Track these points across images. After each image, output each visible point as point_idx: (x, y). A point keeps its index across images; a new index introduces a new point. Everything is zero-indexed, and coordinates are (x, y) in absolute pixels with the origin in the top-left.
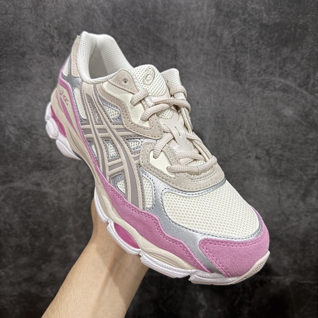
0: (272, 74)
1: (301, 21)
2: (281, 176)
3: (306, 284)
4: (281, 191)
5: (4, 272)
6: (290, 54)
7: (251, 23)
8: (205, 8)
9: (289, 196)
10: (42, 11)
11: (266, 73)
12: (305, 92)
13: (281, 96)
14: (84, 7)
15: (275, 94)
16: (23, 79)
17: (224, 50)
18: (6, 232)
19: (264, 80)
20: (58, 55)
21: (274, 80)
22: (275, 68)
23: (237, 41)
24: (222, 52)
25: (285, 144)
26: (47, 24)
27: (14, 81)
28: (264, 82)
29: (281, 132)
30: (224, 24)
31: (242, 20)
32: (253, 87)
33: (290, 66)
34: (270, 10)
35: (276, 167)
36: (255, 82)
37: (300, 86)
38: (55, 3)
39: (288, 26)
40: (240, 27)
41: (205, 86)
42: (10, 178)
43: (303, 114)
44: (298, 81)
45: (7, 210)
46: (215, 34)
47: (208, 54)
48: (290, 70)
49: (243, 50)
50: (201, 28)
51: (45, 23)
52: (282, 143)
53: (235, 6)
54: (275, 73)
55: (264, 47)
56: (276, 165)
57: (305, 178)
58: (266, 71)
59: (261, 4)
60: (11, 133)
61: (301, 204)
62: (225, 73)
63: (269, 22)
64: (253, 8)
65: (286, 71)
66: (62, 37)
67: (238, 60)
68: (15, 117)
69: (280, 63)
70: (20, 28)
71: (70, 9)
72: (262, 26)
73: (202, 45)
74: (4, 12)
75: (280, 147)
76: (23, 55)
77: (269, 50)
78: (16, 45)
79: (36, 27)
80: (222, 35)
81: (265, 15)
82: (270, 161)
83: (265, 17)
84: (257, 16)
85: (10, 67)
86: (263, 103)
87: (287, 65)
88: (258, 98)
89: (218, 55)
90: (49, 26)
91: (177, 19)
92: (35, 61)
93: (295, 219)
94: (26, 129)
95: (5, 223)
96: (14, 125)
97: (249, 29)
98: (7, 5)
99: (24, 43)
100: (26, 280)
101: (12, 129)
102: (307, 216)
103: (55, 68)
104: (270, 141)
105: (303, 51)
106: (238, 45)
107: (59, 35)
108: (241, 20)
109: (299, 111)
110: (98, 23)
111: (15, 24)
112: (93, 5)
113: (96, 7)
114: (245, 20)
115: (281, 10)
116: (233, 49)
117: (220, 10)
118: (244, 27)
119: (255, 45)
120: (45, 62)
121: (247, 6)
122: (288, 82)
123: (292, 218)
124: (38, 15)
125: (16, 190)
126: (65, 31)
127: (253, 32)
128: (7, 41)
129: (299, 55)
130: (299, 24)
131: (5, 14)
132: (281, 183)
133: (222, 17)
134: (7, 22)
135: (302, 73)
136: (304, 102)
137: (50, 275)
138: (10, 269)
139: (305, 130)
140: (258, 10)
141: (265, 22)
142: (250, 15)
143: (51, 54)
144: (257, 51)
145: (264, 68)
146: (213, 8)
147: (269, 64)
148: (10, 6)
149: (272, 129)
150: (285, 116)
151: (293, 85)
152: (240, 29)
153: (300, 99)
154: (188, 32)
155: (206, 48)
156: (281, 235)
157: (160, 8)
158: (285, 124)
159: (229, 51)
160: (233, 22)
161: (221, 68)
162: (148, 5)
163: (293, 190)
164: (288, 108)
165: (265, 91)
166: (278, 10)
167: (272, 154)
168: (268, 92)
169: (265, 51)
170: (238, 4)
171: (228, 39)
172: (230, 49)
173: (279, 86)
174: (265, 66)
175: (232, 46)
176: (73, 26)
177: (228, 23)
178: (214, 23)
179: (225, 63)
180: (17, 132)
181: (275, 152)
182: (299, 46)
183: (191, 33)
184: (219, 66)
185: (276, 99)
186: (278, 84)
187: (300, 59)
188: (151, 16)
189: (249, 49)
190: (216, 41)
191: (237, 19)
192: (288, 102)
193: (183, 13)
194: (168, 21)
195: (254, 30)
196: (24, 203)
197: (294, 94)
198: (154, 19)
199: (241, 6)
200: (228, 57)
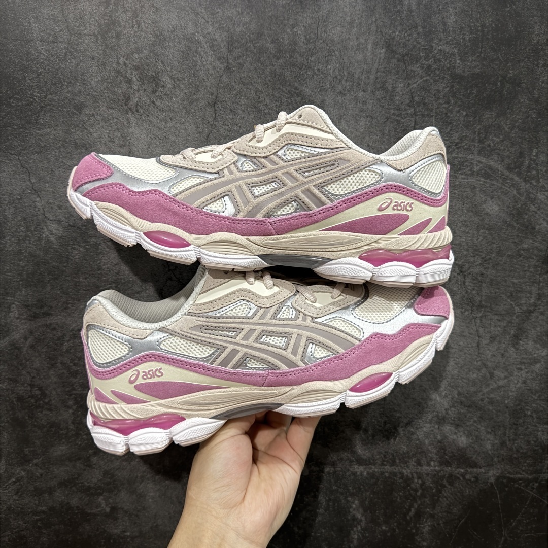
0: (469, 149)
1: (511, 72)
2: (481, 306)
3: (520, 479)
4: (481, 330)
5: (24, 471)
6: (496, 120)
7: (438, 73)
8: (369, 47)
9: (493, 339)
10: (114, 40)
11: (460, 147)
12: (517, 179)
13: (481, 182)
14: (182, 36)
15: (472, 180)
16: (76, 146)
17: (396, 112)
18: (33, 401)
19: (457, 158)
20: (137, 111)
21: (472, 159)
22: (473, 140)
23: (416, 99)
24: (394, 114)
25: (488, 257)
26: (122, 60)
27: (62, 150)
29: (481, 238)
30: (398, 72)
31: (425, 66)
33: (495, 139)
34: (467, 53)
35: (474, 292)
37: (509, 168)
38: (135, 29)
39: (493, 79)
40: (421, 77)
42: (45, 309)
43: (514, 212)
44: (507, 161)
45: (37, 364)
46: (383, 88)
47: (372, 118)
48: (495, 145)
49: (426, 113)
50: (363, 77)
51: (118, 59)
52: (484, 255)
53: (414, 47)
54: (472, 148)
56: (474, 289)
57: (517, 309)
58: (460, 145)
59: (452, 44)
60: (52, 234)
61: (512, 351)
63: (464, 72)
64: (441, 50)
65: (489, 146)
66: (146, 82)
68: (60, 207)
69: (479, 134)
70: (78, 65)
71: (160, 38)
72: (454, 76)
74: (51, 38)
75: (480, 261)
76: (80, 108)
77: (465, 113)
78: (68, 93)
79: (104, 64)
80: (394, 88)
81: (458, 62)
82: (464, 283)
83: (459, 64)
84: (448, 61)
85: (57, 126)
86: (455, 194)
87: (490, 137)
89: (387, 118)
90: (125, 64)
91: (327, 62)
92: (100, 118)
93: (502, 376)
94: (78, 228)
95: (32, 385)
96: (59, 221)
97: (435, 81)
98: (57, 28)
99: (82, 89)
100: (63, 484)
101: (54, 227)
102: (520, 369)
103: (131, 130)
104: (465, 253)
105: (514, 116)
106: (418, 104)
107: (141, 79)
108: (423, 68)
109: (508, 207)
110: (204, 63)
111: (69, 59)
112: (197, 34)
113: (201, 38)
114: (429, 67)
115: (482, 55)
116: (410, 111)
117: (393, 51)
118: (428, 78)
119: (444, 106)
120: (115, 120)
121: (432, 47)
122: (492, 163)
123: (497, 373)
124: (107, 46)
125: (55, 329)
126: (150, 73)
127: (441, 86)
128: (55, 84)
129: (508, 122)
130: (509, 76)
131: (54, 42)
132: (481, 317)
133: (394, 61)
134: (55, 54)
135: (513, 150)
136: (515, 192)
137: (106, 473)
138: (36, 465)
139: (518, 236)
140: (448, 53)
141: (458, 71)
142: (437, 61)
143: (125, 107)
144: (446, 114)
145: (457, 141)
146: (383, 48)
147: (464, 134)
148: (61, 30)
149: (468, 233)
150: (487, 214)
151: (500, 168)
152: (421, 81)
153: (509, 188)
154: (343, 82)
155: (370, 107)
156: (482, 400)
157: (302, 44)
158: (487, 226)
159: (404, 113)
160: (411, 70)
161: (392, 139)
162: (283, 38)
163: (499, 329)
164: (493, 202)
165: (458, 175)
166: (478, 54)
167: (468, 272)
168: (463, 176)
169: (458, 115)
170: (419, 43)
171: (403, 95)
172: (406, 110)
173: (478, 168)
174: (458, 138)
175: (408, 105)
176: (164, 65)
177: (404, 71)
178: (382, 70)
179: (398, 131)
180: (61, 232)
181: (472, 270)
182: (508, 109)
183: (348, 84)
184: (389, 135)
185: (475, 188)
186: (477, 165)
187: (509, 128)
188: (288, 55)
189: (434, 111)
190: (385, 97)
191: (418, 66)
192: (492, 192)
193: (336, 52)
194: (313, 64)
195: (442, 83)
196: (68, 351)
197: (500, 180)
198: (292, 60)
199: (424, 46)
200: (403, 123)
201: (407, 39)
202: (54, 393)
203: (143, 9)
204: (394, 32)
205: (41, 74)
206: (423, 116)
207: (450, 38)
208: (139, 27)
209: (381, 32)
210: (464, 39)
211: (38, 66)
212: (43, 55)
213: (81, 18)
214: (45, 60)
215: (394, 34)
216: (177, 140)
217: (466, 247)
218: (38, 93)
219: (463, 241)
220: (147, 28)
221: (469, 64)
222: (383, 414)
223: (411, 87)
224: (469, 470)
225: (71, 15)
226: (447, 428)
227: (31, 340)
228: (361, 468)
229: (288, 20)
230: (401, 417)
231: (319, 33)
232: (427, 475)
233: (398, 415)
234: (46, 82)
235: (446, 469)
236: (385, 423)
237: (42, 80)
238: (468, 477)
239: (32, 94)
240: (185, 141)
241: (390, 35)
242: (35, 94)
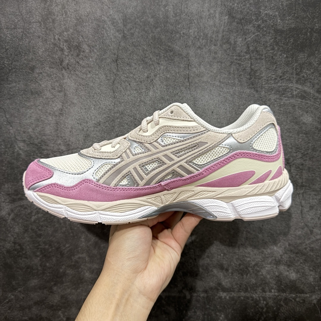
0: (289, 80)
1: (317, 25)
2: (302, 186)
4: (303, 202)
5: (13, 295)
6: (307, 59)
7: (265, 29)
8: (217, 15)
9: (311, 208)
10: (51, 24)
11: (283, 79)
13: (299, 102)
14: (94, 19)
15: (292, 101)
16: (32, 93)
17: (238, 58)
18: (16, 252)
19: (281, 86)
20: (68, 68)
21: (292, 87)
22: (292, 74)
23: (251, 48)
24: (236, 59)
25: (306, 153)
26: (57, 37)
27: (24, 96)
28: (281, 89)
29: (300, 140)
30: (238, 31)
31: (256, 26)
32: (270, 95)
33: (307, 72)
34: (285, 15)
35: (297, 177)
36: (272, 89)
37: (318, 92)
38: (64, 16)
39: (304, 31)
40: (254, 33)
41: (220, 95)
42: (20, 196)
44: (317, 86)
45: (17, 230)
46: (228, 42)
47: (221, 63)
48: (307, 76)
49: (258, 57)
50: (214, 36)
51: (54, 36)
52: (303, 152)
53: (248, 13)
54: (292, 79)
55: (280, 53)
56: (297, 175)
58: (283, 78)
59: (274, 9)
60: (20, 149)
62: (240, 81)
63: (283, 27)
64: (266, 14)
65: (303, 77)
66: (72, 49)
67: (253, 67)
68: (24, 132)
69: (296, 69)
70: (30, 42)
71: (80, 21)
72: (277, 31)
73: (216, 53)
74: (13, 26)
75: (300, 156)
76: (33, 69)
77: (285, 56)
78: (25, 60)
79: (46, 40)
80: (235, 42)
81: (279, 21)
82: (290, 170)
83: (280, 22)
84: (272, 21)
85: (20, 81)
86: (281, 110)
87: (304, 71)
88: (276, 105)
89: (232, 63)
90: (59, 39)
91: (189, 28)
92: (45, 75)
93: (319, 232)
94: (36, 145)
95: (15, 243)
96: (24, 141)
97: (264, 35)
98: (16, 20)
99: (34, 57)
100: (37, 303)
101: (21, 145)
103: (65, 81)
104: (290, 150)
106: (253, 51)
107: (69, 48)
108: (254, 27)
109: (319, 118)
110: (109, 35)
111: (24, 39)
112: (103, 16)
113: (106, 18)
114: (259, 26)
115: (296, 15)
116: (247, 56)
117: (233, 17)
118: (259, 33)
119: (271, 51)
120: (55, 75)
121: (260, 12)
122: (306, 89)
123: (315, 230)
124: (47, 28)
125: (26, 208)
126: (75, 44)
127: (268, 38)
128: (17, 55)
129: (317, 60)
130: (315, 28)
131: (14, 29)
132: (303, 193)
133: (235, 24)
134: (16, 36)
137: (62, 297)
138: (20, 292)
140: (271, 15)
141: (279, 27)
142: (264, 21)
143: (61, 67)
144: (272, 57)
145: (281, 75)
146: (226, 16)
147: (285, 70)
148: (19, 21)
149: (291, 137)
150: (304, 123)
151: (312, 91)
152: (254, 36)
153: (319, 105)
154: (201, 40)
155: (220, 55)
156: (306, 249)
157: (172, 17)
158: (304, 132)
159: (243, 58)
160: (247, 29)
161: (236, 76)
162: (159, 14)
163: (316, 201)
164: (308, 115)
165: (282, 98)
166: (293, 15)
167: (293, 163)
168: (286, 99)
169: (281, 57)
170: (251, 10)
171: (242, 46)
172: (244, 56)
173: (297, 92)
174: (281, 73)
175: (246, 53)
176: (83, 38)
177: (241, 30)
178: (227, 30)
179: (240, 70)
180: (26, 148)
181: (295, 162)
182: (316, 50)
183: (204, 41)
184: (234, 74)
185: (295, 106)
186: (296, 91)
187: (317, 64)
188: (163, 25)
189: (264, 56)
190: (229, 48)
191: (251, 26)
192: (307, 108)
193: (195, 21)
194: (180, 30)
195: (268, 36)
196: (35, 222)
197: (312, 100)
198: (165, 28)
199: (254, 12)
200: (243, 65)
201: (243, 8)
202: (28, 247)
203: (68, 3)
204: (234, 4)
205: (8, 49)
206: (256, 59)
207: (273, 5)
208: (66, 14)
209: (225, 5)
210: (282, 5)
211: (6, 45)
212: (9, 37)
213: (30, 12)
214: (10, 40)
215: (233, 6)
216: (94, 86)
217: (290, 146)
218: (7, 61)
219: (288, 143)
220: (71, 15)
221: (287, 22)
222: (238, 259)
223: (247, 40)
224: (298, 295)
225: (24, 11)
226: (282, 268)
227: (12, 215)
228: (225, 294)
229: (162, 2)
230: (250, 261)
231: (183, 9)
232: (270, 298)
233: (248, 259)
234: (11, 54)
235: (282, 294)
236: (240, 265)
237: (9, 53)
238: (298, 300)
239: (4, 63)
240: (99, 86)
241: (231, 7)
242: (5, 62)
